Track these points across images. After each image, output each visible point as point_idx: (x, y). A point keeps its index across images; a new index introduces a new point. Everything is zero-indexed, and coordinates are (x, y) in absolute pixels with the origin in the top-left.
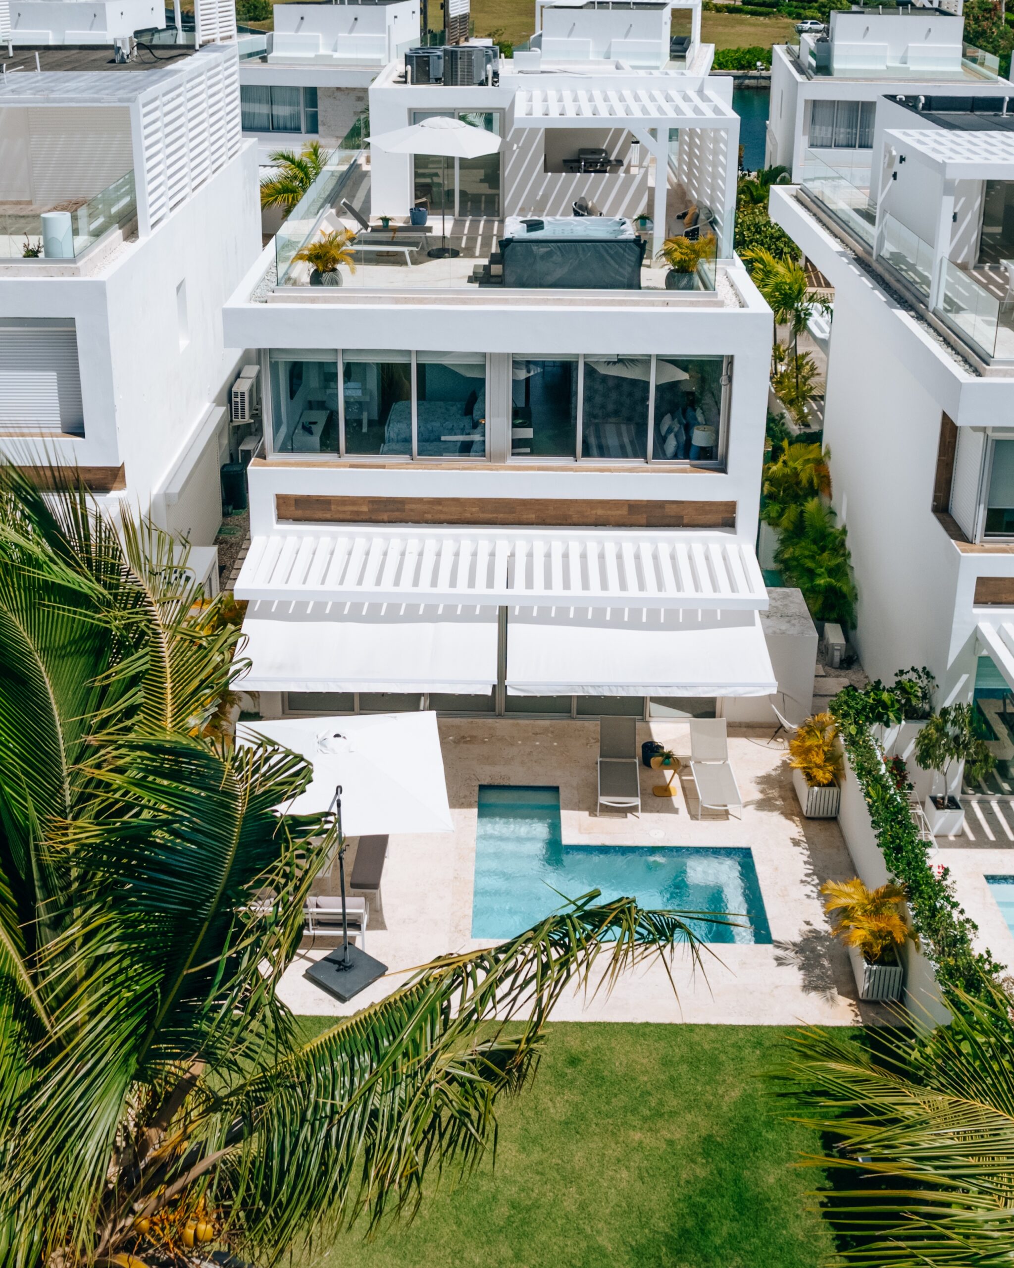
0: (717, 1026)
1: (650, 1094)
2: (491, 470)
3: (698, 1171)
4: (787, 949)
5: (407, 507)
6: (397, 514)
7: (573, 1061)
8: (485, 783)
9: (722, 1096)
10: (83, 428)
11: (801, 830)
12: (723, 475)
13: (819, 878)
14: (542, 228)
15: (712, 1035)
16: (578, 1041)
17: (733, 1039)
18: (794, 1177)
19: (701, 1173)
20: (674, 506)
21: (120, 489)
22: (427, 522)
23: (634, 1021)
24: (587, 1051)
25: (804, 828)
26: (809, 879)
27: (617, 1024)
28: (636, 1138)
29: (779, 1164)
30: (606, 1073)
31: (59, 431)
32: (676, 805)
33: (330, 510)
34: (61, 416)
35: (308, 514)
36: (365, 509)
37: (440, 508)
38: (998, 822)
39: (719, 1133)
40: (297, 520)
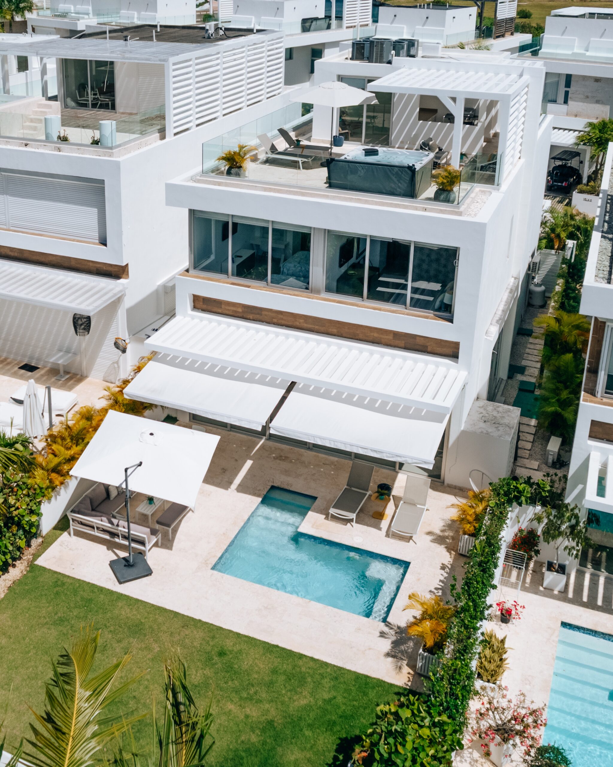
0: (318, 660)
1: (253, 686)
2: (309, 298)
3: (253, 737)
4: (392, 629)
5: (263, 313)
6: (257, 316)
7: (222, 654)
8: (275, 485)
9: (294, 701)
10: (106, 241)
11: (451, 560)
12: (450, 324)
13: (442, 593)
14: (377, 154)
15: (311, 664)
16: (231, 644)
17: (322, 671)
18: (306, 762)
19: (254, 738)
20: (422, 339)
21: (126, 278)
22: (274, 324)
23: (270, 642)
24: (233, 651)
25: (455, 560)
26: (436, 591)
27: (260, 640)
28: (230, 708)
29: (302, 750)
30: (236, 666)
31: (97, 241)
32: (382, 526)
33: (221, 308)
34: (99, 234)
35: (209, 308)
36: (240, 310)
37: (282, 316)
38: (597, 590)
39: (279, 721)
40: (204, 310)
